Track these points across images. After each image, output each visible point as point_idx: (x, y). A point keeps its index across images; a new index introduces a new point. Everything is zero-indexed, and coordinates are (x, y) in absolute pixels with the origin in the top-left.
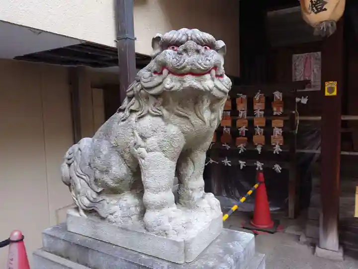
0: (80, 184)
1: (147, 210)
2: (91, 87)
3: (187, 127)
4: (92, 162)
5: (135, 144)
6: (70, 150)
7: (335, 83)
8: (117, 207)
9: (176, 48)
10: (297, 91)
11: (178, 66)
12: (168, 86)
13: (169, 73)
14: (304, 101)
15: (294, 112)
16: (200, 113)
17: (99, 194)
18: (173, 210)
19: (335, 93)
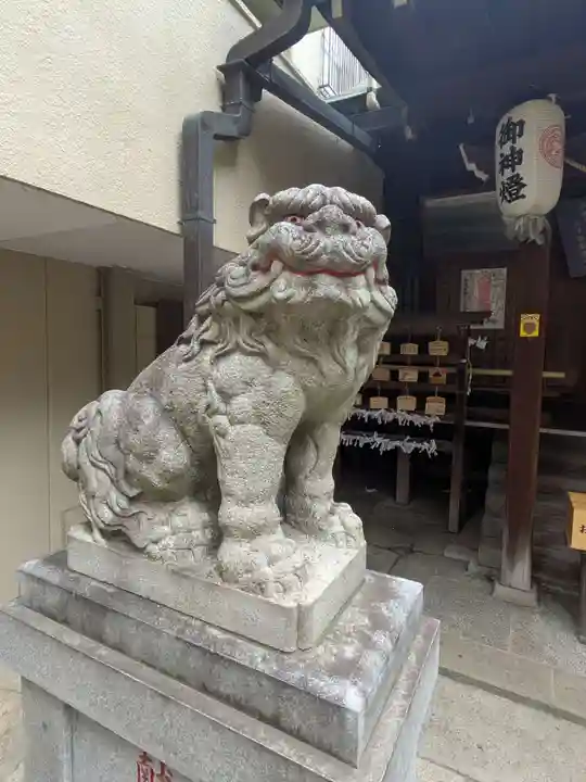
0: (97, 480)
1: (225, 538)
2: (135, 303)
3: (312, 379)
4: (121, 437)
5: (208, 406)
6: (81, 413)
7: (538, 316)
8: (166, 529)
9: (299, 220)
10: (472, 327)
11: (303, 253)
12: (280, 295)
13: (284, 269)
14: (482, 344)
15: (465, 361)
16: (339, 350)
17: (132, 500)
18: (278, 542)
19: (536, 334)
